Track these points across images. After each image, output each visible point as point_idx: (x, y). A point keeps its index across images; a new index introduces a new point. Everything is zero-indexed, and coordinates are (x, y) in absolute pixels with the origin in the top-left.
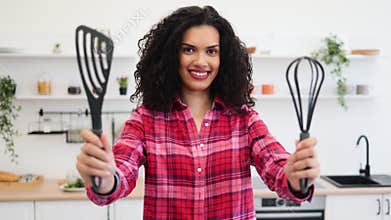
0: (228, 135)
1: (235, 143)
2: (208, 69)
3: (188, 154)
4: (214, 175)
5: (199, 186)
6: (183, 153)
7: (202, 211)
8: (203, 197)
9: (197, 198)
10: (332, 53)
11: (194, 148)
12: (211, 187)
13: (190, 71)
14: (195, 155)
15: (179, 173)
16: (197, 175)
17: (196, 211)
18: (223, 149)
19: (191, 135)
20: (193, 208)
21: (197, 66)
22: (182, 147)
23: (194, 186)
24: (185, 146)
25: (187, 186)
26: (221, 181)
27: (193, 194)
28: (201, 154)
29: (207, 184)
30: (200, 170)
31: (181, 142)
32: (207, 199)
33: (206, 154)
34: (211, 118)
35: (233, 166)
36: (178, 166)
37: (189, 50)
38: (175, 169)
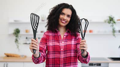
0: (71, 40)
1: (73, 42)
2: (66, 21)
3: (59, 45)
4: (66, 51)
5: (62, 54)
6: (57, 45)
7: (62, 61)
8: (63, 57)
9: (61, 57)
10: (110, 20)
11: (60, 43)
12: (65, 54)
13: (61, 20)
14: (61, 45)
15: (56, 50)
16: (61, 51)
17: (61, 61)
18: (69, 44)
19: (60, 39)
20: (60, 60)
21: (63, 19)
22: (57, 43)
23: (60, 54)
24: (58, 42)
25: (58, 54)
26: (68, 53)
27: (60, 56)
28: (63, 45)
29: (64, 54)
30: (62, 49)
31: (57, 41)
32: (64, 58)
33: (64, 45)
34: (66, 35)
35: (72, 49)
36: (56, 48)
37: (62, 14)
38: (55, 49)
